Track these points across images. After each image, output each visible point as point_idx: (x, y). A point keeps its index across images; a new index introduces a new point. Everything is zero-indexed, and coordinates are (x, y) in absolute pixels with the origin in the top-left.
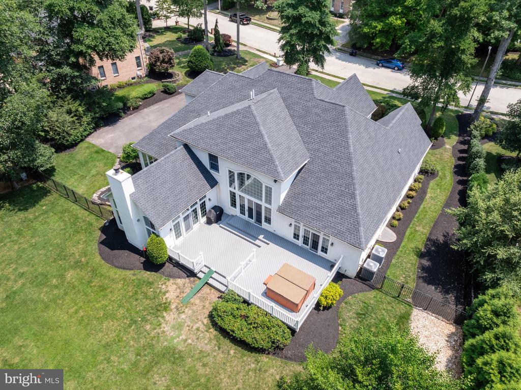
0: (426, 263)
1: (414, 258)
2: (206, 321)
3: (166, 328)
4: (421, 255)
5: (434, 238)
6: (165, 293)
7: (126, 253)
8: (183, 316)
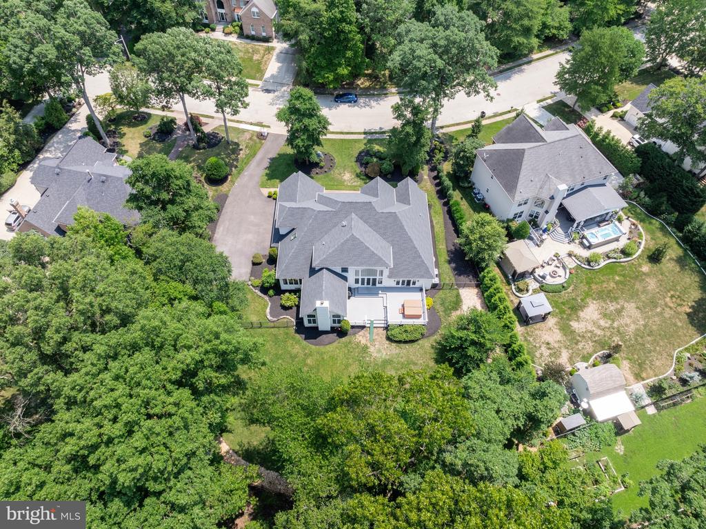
0: (453, 265)
1: (447, 265)
2: (387, 342)
3: (375, 355)
4: (449, 262)
5: (449, 249)
6: (360, 342)
7: (324, 336)
8: (376, 346)
